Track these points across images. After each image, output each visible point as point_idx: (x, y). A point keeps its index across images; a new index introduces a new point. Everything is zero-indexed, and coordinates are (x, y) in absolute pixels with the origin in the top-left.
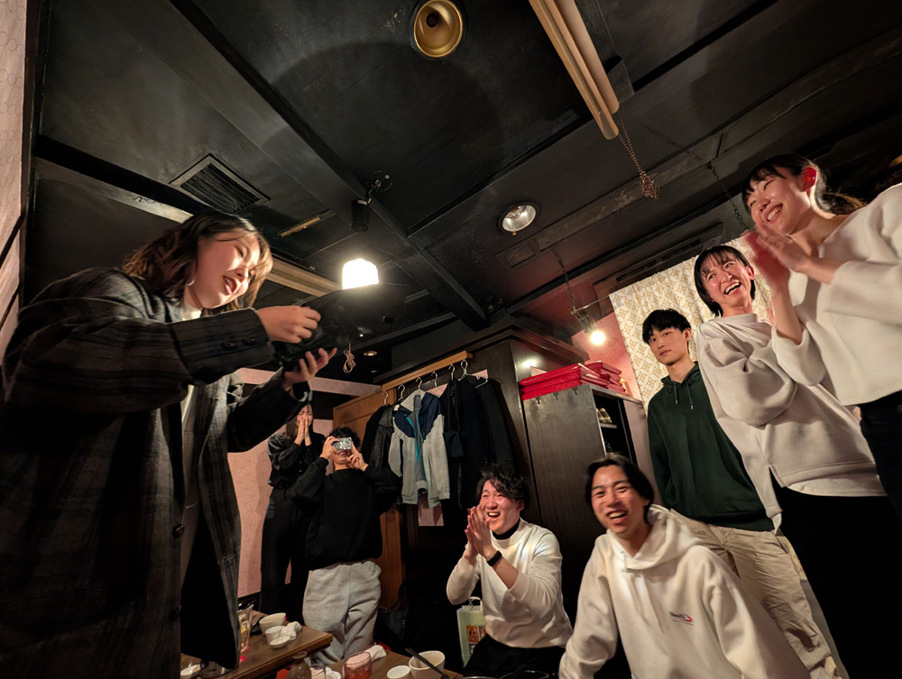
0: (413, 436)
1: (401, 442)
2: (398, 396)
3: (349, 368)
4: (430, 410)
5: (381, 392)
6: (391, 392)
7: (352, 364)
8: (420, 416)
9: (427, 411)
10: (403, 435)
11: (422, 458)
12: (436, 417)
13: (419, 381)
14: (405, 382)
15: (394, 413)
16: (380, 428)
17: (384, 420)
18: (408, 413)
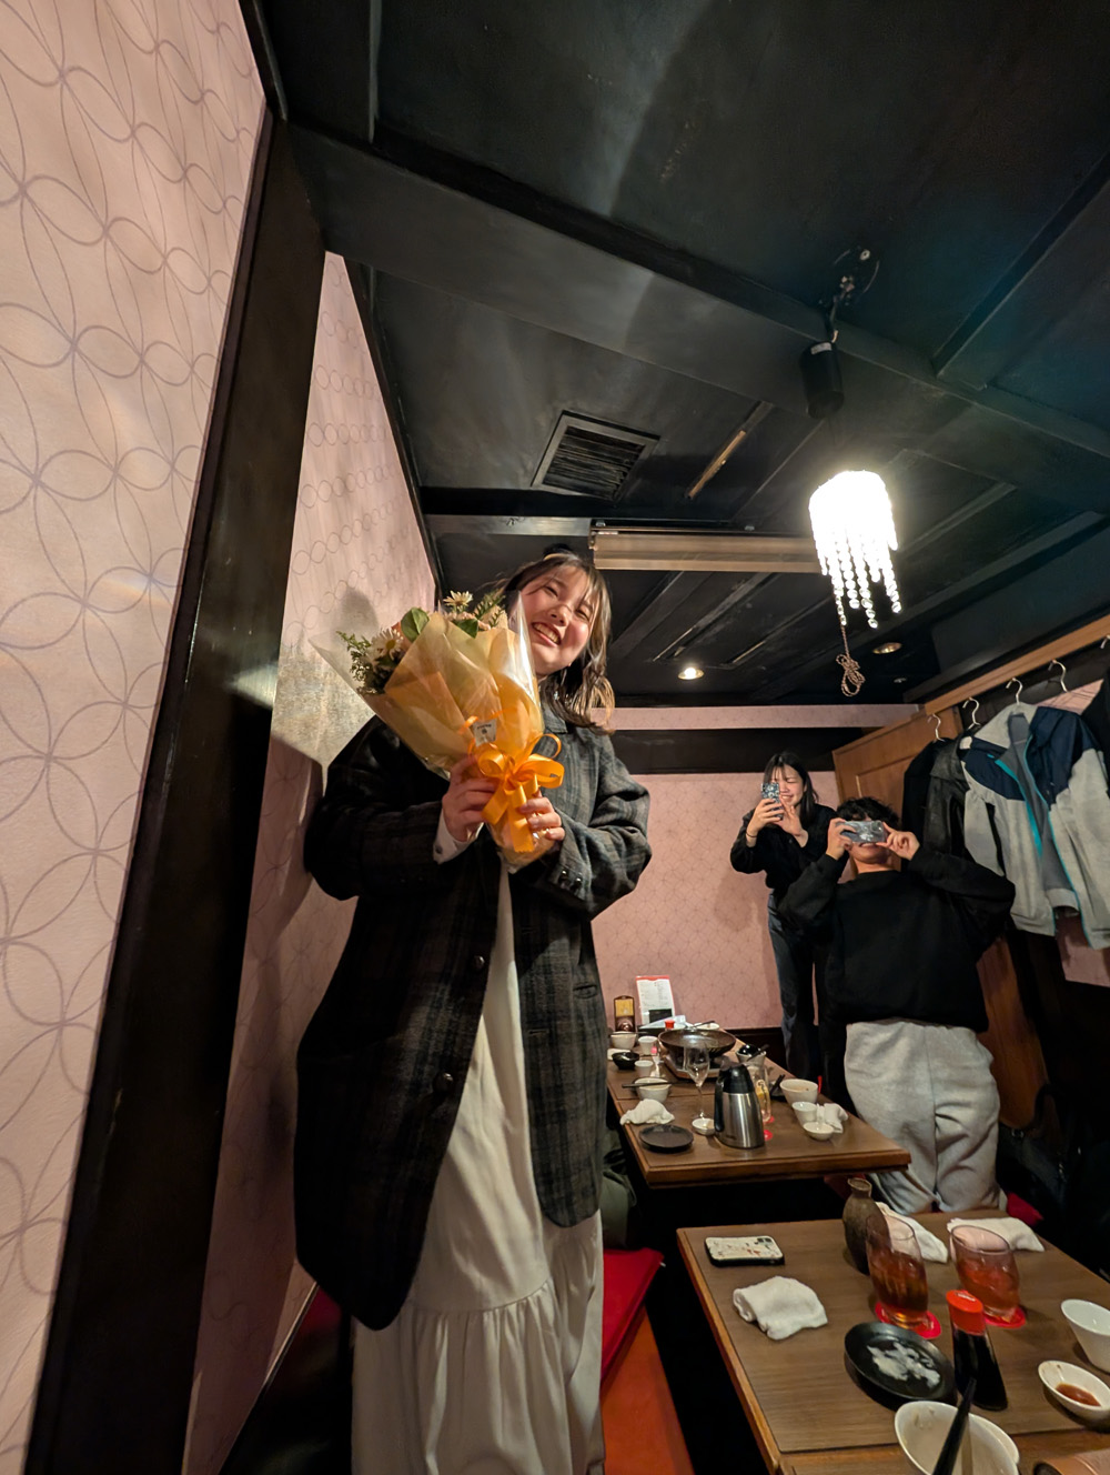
0: (1018, 797)
1: (990, 808)
2: (966, 720)
3: (852, 688)
4: (1058, 744)
5: (925, 716)
6: (949, 716)
7: (858, 679)
8: (1030, 756)
9: (1048, 743)
10: (992, 796)
11: (1052, 842)
12: (1076, 756)
13: (1015, 686)
14: (977, 691)
15: (962, 754)
16: (935, 783)
17: (941, 767)
18: (999, 751)
